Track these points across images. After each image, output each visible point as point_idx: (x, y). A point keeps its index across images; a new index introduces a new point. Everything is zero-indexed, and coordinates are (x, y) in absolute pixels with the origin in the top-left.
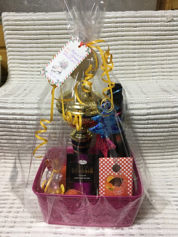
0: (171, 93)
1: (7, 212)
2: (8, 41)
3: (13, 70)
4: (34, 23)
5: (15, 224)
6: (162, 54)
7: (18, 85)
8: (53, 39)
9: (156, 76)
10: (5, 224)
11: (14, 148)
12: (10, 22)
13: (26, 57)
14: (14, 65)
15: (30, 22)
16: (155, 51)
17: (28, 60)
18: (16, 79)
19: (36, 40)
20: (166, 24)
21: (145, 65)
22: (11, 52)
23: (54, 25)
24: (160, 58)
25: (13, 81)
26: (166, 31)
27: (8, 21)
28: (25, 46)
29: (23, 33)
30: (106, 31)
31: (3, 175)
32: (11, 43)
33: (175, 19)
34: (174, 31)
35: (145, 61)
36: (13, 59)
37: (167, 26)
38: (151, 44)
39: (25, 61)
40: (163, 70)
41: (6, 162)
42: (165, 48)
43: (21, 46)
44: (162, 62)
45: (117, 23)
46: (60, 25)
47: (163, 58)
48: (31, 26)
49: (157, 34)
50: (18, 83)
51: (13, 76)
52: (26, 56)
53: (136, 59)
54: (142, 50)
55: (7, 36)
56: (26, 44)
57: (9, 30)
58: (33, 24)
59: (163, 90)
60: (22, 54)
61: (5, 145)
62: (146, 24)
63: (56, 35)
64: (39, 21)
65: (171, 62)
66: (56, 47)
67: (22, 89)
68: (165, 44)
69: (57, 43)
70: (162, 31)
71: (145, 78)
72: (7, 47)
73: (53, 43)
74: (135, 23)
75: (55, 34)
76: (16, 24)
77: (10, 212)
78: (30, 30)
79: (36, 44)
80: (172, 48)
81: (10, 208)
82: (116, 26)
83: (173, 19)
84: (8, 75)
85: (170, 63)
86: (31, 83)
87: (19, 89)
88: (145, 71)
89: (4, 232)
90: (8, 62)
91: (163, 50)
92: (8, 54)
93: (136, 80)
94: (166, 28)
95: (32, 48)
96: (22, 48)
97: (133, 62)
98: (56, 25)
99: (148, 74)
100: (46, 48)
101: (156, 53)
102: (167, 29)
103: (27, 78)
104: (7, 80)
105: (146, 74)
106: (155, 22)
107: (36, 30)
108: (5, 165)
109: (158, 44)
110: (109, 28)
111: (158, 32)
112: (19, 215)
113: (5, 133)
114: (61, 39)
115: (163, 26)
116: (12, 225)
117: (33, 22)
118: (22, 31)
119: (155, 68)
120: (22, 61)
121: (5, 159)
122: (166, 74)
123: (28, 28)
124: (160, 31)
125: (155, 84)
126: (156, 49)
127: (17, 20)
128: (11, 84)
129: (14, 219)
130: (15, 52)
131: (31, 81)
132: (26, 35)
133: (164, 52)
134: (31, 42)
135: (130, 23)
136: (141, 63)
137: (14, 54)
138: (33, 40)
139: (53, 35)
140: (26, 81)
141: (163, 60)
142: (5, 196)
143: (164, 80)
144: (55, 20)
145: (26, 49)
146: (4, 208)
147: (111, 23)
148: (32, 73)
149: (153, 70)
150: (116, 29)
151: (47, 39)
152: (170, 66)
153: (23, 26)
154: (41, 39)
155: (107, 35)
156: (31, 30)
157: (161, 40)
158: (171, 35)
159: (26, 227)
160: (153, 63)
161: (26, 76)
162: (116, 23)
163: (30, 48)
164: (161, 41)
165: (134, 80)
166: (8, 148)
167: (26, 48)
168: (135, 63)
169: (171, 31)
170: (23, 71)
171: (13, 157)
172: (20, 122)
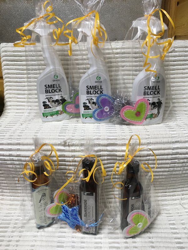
2: (6, 71)
3: (10, 101)
7: (14, 118)
12: (8, 53)
13: (24, 88)
14: (11, 96)
15: (29, 53)
18: (12, 111)
19: (35, 70)
22: (8, 82)
25: (10, 112)
27: (6, 52)
28: (22, 77)
29: (21, 64)
32: (8, 74)
33: (176, 50)
34: (176, 61)
36: (10, 90)
39: (23, 92)
43: (19, 77)
45: (118, 54)
48: (29, 57)
50: (15, 116)
51: (9, 107)
55: (4, 66)
56: (24, 74)
57: (7, 61)
58: (32, 55)
60: (19, 85)
64: (38, 52)
65: (174, 92)
67: (18, 124)
72: (4, 78)
74: (135, 54)
76: (14, 55)
79: (35, 74)
83: (174, 50)
84: (5, 106)
86: (29, 116)
87: (15, 123)
90: (5, 93)
92: (5, 85)
95: (30, 78)
103: (24, 109)
104: (3, 112)
107: (35, 61)
108: (2, 201)
117: (31, 53)
118: (21, 61)
120: (19, 92)
121: (3, 196)
123: (26, 59)
127: (16, 51)
128: (7, 117)
130: (12, 82)
131: (28, 113)
132: (24, 66)
134: (29, 72)
137: (11, 85)
140: (23, 113)
145: (24, 80)
147: (111, 54)
150: (117, 60)
153: (21, 57)
156: (30, 61)
158: (173, 66)
161: (23, 107)
162: (116, 54)
169: (172, 61)
170: (20, 102)
171: (11, 194)
172: (18, 162)
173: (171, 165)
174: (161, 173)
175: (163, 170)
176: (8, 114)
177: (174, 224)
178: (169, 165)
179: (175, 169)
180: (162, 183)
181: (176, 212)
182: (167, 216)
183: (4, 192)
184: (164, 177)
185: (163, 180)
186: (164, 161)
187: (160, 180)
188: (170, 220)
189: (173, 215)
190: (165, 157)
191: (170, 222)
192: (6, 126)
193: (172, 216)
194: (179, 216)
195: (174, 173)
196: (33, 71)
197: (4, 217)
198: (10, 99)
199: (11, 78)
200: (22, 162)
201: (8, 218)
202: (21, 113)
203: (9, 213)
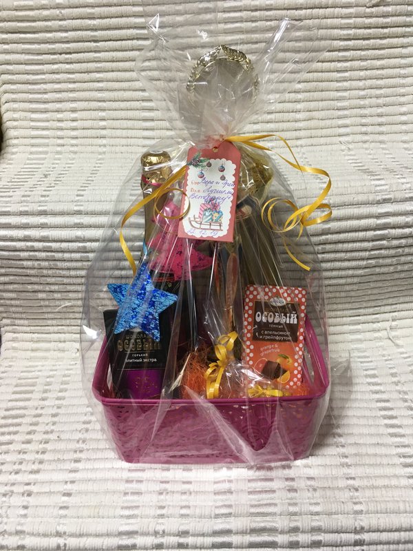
1: (23, 443)
2: (2, 57)
3: (15, 128)
5: (41, 466)
6: (361, 84)
7: (28, 164)
8: (107, 51)
9: (347, 135)
10: (20, 467)
12: (4, 14)
13: (45, 96)
14: (16, 115)
15: (52, 11)
16: (345, 77)
17: (48, 102)
18: (21, 148)
19: (66, 53)
20: (368, 10)
21: (322, 110)
22: (8, 83)
23: (107, 18)
24: (357, 91)
25: (17, 153)
26: (370, 28)
28: (40, 70)
29: (34, 38)
30: (230, 29)
31: (10, 366)
32: (8, 64)
34: (386, 27)
35: (322, 100)
36: (14, 101)
37: (371, 17)
38: (334, 58)
39: (42, 106)
40: (364, 121)
41: (17, 338)
42: (366, 69)
43: (31, 70)
44: (362, 102)
45: (256, 10)
46: (122, 16)
47: (362, 93)
48: (53, 22)
49: (349, 35)
50: (28, 159)
51: (15, 142)
52: (46, 93)
53: (300, 96)
54: (315, 74)
56: (43, 64)
57: (2, 32)
58: (58, 16)
59: (362, 170)
60: (34, 89)
62: (321, 11)
63: (114, 40)
64: (73, 8)
65: (381, 101)
66: (113, 71)
67: (38, 176)
68: (367, 60)
69: (116, 61)
70: (360, 28)
71: (323, 140)
73: (108, 62)
74: (296, 9)
75: (111, 40)
76: (18, 16)
77: (29, 442)
78: (50, 31)
79: (67, 63)
80: (383, 69)
81: (29, 433)
82: (253, 17)
84: (4, 139)
85: (380, 104)
86: (59, 159)
87: (32, 173)
88: (322, 123)
89: (20, 483)
90: (3, 109)
91: (362, 73)
92: (1, 90)
93: (302, 146)
94: (368, 21)
95: (58, 73)
96: (33, 74)
97: (295, 104)
98: (112, 17)
99: (328, 132)
100: (91, 72)
101: (346, 81)
102: (370, 24)
103: (47, 146)
104: (2, 152)
105: (324, 132)
106: (342, 7)
107: (66, 31)
108: (15, 345)
109: (351, 60)
110: (237, 22)
111: (352, 32)
112: (48, 446)
114: (126, 51)
115: (361, 17)
116: (35, 467)
117: (57, 12)
118: (34, 33)
119: (345, 117)
120: (34, 106)
121: (15, 332)
122: (369, 129)
123: (47, 26)
124: (355, 28)
125: (345, 155)
126: (347, 71)
127: (21, 6)
128: (11, 162)
129: (40, 456)
130: (16, 83)
131: (58, 153)
132: (43, 43)
133: (365, 79)
134: (55, 59)
135: (285, 9)
136: (313, 105)
137: (14, 89)
138: (60, 54)
139: (106, 41)
140: (46, 153)
141: (364, 98)
142: (17, 409)
143: (366, 145)
144: (110, 6)
145: (43, 77)
146: (15, 433)
147: (241, 11)
148: (59, 133)
149: (340, 122)
150: (254, 24)
151: (91, 51)
152: (380, 110)
153: (35, 21)
154: (77, 53)
155: (232, 40)
156: (55, 31)
157: (359, 50)
158: (381, 38)
159: (66, 470)
160: (340, 104)
161: (46, 141)
162: (252, 11)
163: (54, 73)
164: (359, 52)
165: (297, 147)
166: (20, 309)
167: (44, 73)
168: (299, 106)
169: (379, 28)
170: (37, 128)
171: (32, 328)
172: (43, 255)
173: (373, 253)
174: (351, 272)
175: (354, 264)
176: (13, 156)
177: (374, 376)
178: (368, 253)
179: (381, 261)
180: (353, 294)
181: (380, 353)
182: (361, 362)
183: (18, 325)
184: (356, 280)
185: (355, 287)
186: (357, 245)
187: (347, 288)
188: (367, 368)
189: (373, 359)
190: (361, 235)
191: (365, 372)
192: (13, 180)
193: (371, 361)
194: (386, 360)
195: (377, 270)
196: (63, 55)
197: (22, 374)
198: (15, 123)
199: (13, 74)
200: (53, 254)
201: (30, 375)
202: (41, 153)
203: (30, 366)
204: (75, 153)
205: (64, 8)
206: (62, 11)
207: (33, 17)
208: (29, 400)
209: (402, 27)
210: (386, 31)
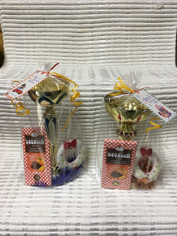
0: (160, 76)
1: (9, 186)
2: (4, 24)
3: (10, 54)
4: (30, 7)
5: (16, 196)
6: (153, 40)
8: (48, 23)
9: (146, 61)
10: (7, 196)
11: (13, 128)
12: (6, 6)
13: (22, 41)
14: (10, 49)
15: (26, 6)
16: (146, 37)
17: (24, 44)
18: (12, 62)
19: (31, 24)
20: (157, 10)
21: (136, 51)
22: (7, 35)
23: (49, 10)
24: (151, 43)
26: (157, 18)
27: (4, 5)
28: (20, 30)
29: (18, 17)
30: (100, 16)
31: (3, 154)
32: (7, 27)
33: (165, 6)
34: (164, 18)
35: (137, 47)
36: (9, 43)
37: (158, 13)
38: (142, 30)
39: (21, 45)
40: (153, 55)
41: (5, 141)
42: (155, 35)
43: (16, 30)
44: (153, 48)
45: (111, 9)
46: (55, 9)
47: (153, 44)
48: (26, 10)
49: (148, 20)
50: (15, 67)
51: (9, 60)
52: (22, 40)
53: (128, 45)
54: (134, 36)
55: (3, 20)
56: (22, 28)
57: (5, 14)
58: (28, 8)
59: (153, 74)
60: (17, 38)
61: (4, 125)
62: (138, 10)
63: (51, 19)
64: (35, 5)
65: (160, 48)
66: (51, 32)
67: (19, 72)
68: (155, 31)
69: (52, 28)
70: (153, 18)
71: (136, 63)
72: (2, 31)
73: (49, 28)
74: (127, 9)
75: (50, 19)
76: (12, 7)
77: (11, 185)
78: (25, 14)
79: (32, 28)
80: (162, 34)
81: (11, 182)
82: (110, 11)
83: (163, 6)
84: (5, 59)
85: (160, 49)
86: (28, 67)
87: (16, 71)
88: (136, 56)
89: (7, 202)
90: (4, 46)
91: (153, 36)
92: (4, 38)
93: (128, 65)
94: (156, 15)
95: (28, 32)
96: (17, 32)
97: (126, 48)
98: (51, 10)
99: (139, 60)
100: (41, 32)
101: (146, 39)
102: (157, 16)
103: (23, 62)
104: (4, 63)
105: (137, 60)
106: (146, 9)
107: (32, 15)
108: (4, 144)
109: (149, 31)
110: (103, 13)
111: (150, 19)
112: (19, 187)
113: (4, 113)
114: (57, 24)
115: (154, 13)
116: (14, 196)
117: (28, 6)
118: (18, 15)
119: (146, 54)
120: (17, 45)
121: (4, 139)
122: (155, 59)
123: (24, 12)
124: (151, 18)
125: (145, 69)
126: (147, 35)
127: (13, 3)
128: (7, 67)
129: (16, 192)
130: (11, 35)
131: (27, 65)
132: (22, 19)
133: (154, 39)
134: (27, 26)
135: (123, 9)
136: (133, 48)
137: (10, 38)
138: (29, 24)
139: (48, 19)
140: (22, 64)
141: (153, 46)
142: (6, 172)
143: (154, 65)
144: (51, 5)
145: (22, 33)
146: (5, 182)
147: (104, 9)
148: (28, 57)
149: (144, 56)
150: (110, 15)
151: (42, 23)
152: (160, 52)
153: (19, 10)
154: (36, 24)
155: (101, 21)
156: (27, 14)
157: (152, 26)
158: (161, 22)
159: (27, 197)
160: (144, 48)
161: (22, 60)
162: (109, 9)
163: (26, 32)
164: (152, 27)
165: (126, 65)
166: (6, 129)
167: (22, 32)
168: (127, 49)
169: (161, 18)
176: (9, 65)
192: (9, 74)
198: (10, 52)
199: (9, 32)
202: (20, 64)
204: (34, 65)
205: (31, 5)
206: (31, 6)
207: (18, 8)
208: (11, 168)
209: (170, 18)
210: (164, 19)
